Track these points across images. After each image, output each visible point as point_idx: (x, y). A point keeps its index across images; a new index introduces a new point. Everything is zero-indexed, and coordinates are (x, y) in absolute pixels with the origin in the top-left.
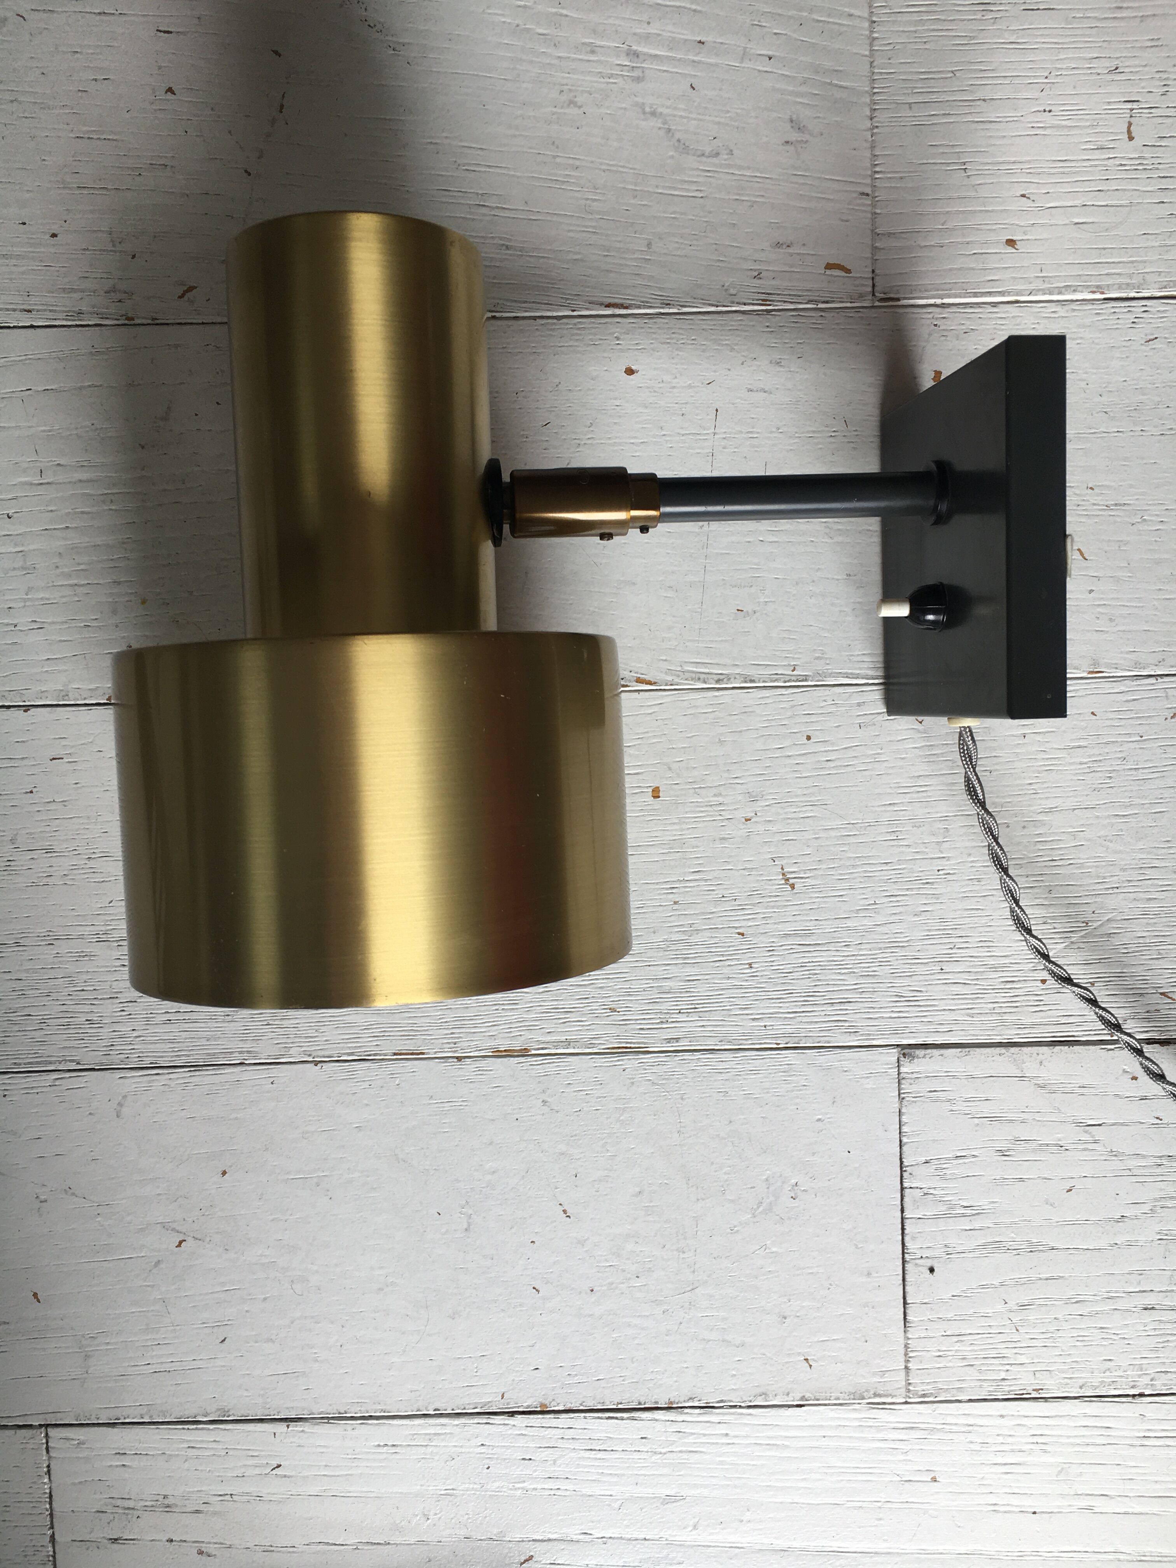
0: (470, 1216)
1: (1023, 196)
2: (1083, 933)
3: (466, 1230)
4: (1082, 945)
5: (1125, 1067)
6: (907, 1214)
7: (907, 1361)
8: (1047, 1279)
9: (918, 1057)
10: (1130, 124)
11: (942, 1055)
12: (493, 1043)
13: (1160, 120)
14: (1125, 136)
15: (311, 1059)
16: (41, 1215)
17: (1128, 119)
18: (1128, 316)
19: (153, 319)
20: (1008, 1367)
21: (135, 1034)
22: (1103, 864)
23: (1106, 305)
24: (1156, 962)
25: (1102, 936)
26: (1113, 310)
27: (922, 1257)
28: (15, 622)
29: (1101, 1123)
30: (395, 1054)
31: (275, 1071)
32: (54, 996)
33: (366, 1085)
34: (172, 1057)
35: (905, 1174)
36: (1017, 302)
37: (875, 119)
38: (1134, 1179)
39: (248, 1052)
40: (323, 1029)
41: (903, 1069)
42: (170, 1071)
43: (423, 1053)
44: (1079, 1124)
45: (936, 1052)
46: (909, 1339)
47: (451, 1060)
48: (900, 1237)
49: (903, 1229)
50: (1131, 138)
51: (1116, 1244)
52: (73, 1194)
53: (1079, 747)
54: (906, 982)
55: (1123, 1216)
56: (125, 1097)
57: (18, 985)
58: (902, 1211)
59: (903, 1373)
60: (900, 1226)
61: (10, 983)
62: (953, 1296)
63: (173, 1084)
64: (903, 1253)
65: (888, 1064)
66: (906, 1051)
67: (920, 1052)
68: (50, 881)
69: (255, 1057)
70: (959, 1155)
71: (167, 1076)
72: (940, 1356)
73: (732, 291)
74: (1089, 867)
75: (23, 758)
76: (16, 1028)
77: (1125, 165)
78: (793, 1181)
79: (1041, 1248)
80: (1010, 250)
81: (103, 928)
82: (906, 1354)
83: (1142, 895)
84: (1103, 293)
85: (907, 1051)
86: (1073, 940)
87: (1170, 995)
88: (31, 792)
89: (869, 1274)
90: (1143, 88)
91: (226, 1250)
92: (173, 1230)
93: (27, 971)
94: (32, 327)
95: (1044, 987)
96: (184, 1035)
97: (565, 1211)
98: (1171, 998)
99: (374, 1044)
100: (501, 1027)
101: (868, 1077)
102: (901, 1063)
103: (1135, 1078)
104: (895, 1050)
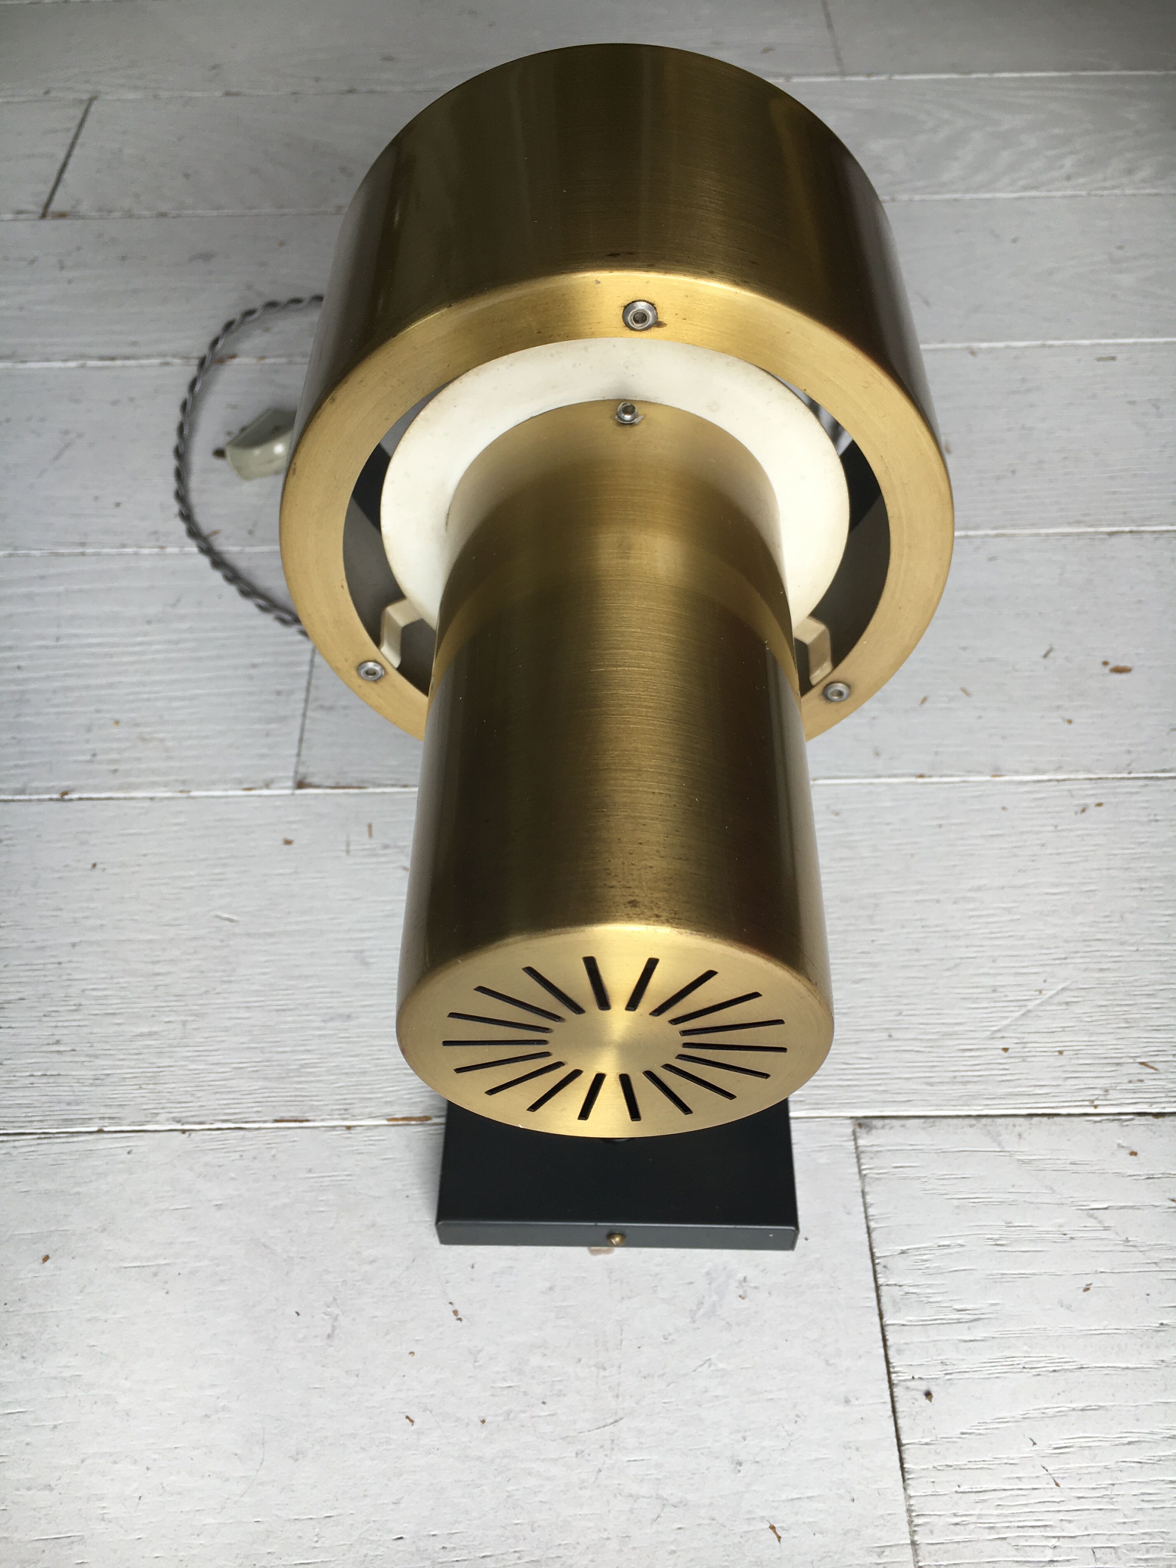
0: (336, 1319)
2: (1038, 1002)
3: (329, 1336)
4: (1039, 1014)
5: (1120, 1141)
6: (887, 1320)
7: (913, 1533)
8: (1083, 1410)
9: (876, 1128)
11: (903, 1126)
12: (388, 1110)
15: (179, 1125)
20: (1054, 1542)
24: (1126, 1031)
25: (1060, 1004)
27: (913, 1378)
29: (1105, 1206)
31: (135, 1141)
33: (236, 1156)
35: (879, 1268)
38: (1163, 1276)
39: (113, 1118)
40: (199, 1094)
41: (861, 1142)
42: (17, 1138)
43: (307, 1121)
44: (1079, 1207)
45: (896, 1124)
46: (910, 1497)
47: (338, 1129)
48: (882, 1351)
49: (884, 1340)
51: (1163, 1361)
54: (852, 1049)
55: (1162, 1324)
58: (881, 1316)
59: (909, 1550)
60: (880, 1336)
62: (963, 1433)
63: (15, 1152)
64: (889, 1373)
65: (841, 1137)
67: (878, 1124)
70: (942, 1243)
71: (12, 1144)
72: (957, 1524)
78: (740, 1276)
79: (1066, 1366)
82: (910, 1522)
83: (1092, 966)
85: (862, 1123)
86: (1029, 1008)
87: (1150, 1062)
89: (847, 1401)
91: (23, 1358)
95: (1006, 1054)
96: (44, 1099)
97: (455, 1312)
98: (1152, 1068)
99: (256, 1109)
100: (401, 1092)
101: (820, 1151)
102: (858, 1134)
103: (1134, 1154)
104: (848, 1121)
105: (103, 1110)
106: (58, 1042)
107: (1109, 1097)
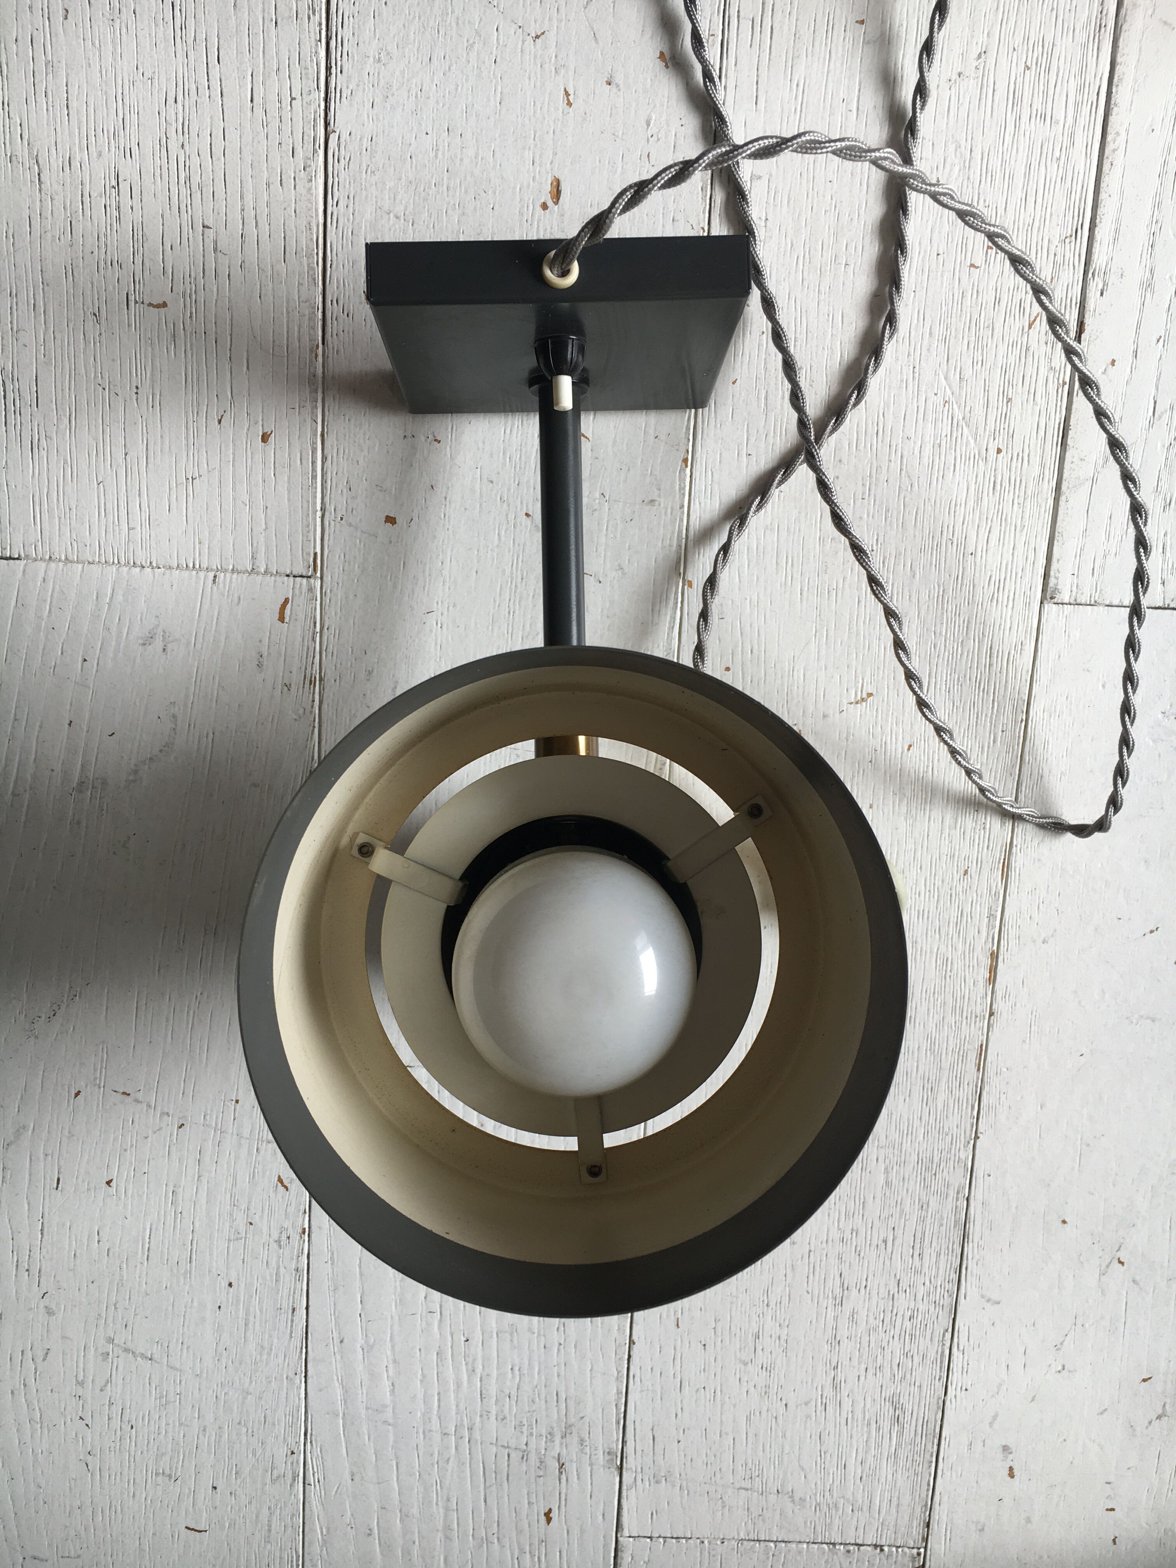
0: (1142, 1017)
1: (220, 422)
2: (955, 406)
3: (1153, 1021)
4: (968, 409)
5: (1100, 372)
9: (1056, 585)
10: (150, 305)
11: (1058, 560)
12: (981, 984)
13: (147, 273)
14: (162, 310)
15: (972, 1142)
16: (1075, 1371)
17: (146, 306)
18: (341, 320)
19: (305, 1212)
21: (927, 1283)
22: (887, 380)
23: (330, 343)
24: (996, 331)
25: (961, 387)
26: (335, 336)
28: (557, 1344)
29: (1153, 402)
30: (979, 1070)
31: (979, 1172)
32: (885, 1344)
33: (1003, 1097)
34: (952, 1256)
35: (1172, 606)
36: (322, 435)
37: (144, 563)
39: (958, 1193)
40: (946, 1129)
41: (1066, 600)
42: (965, 1258)
43: (982, 1045)
44: (1151, 424)
45: (1054, 566)
47: (992, 1022)
50: (164, 305)
52: (1062, 1344)
53: (766, 398)
54: (979, 590)
56: (983, 1297)
57: (871, 1372)
61: (868, 1377)
63: (977, 1257)
65: (1059, 615)
66: (1048, 596)
67: (1052, 582)
68: (783, 1337)
69: (964, 1188)
71: (970, 1261)
73: (301, 711)
74: (889, 396)
75: (675, 1349)
76: (908, 1376)
77: (191, 313)
78: (1160, 716)
80: (272, 439)
81: (830, 1300)
83: (925, 342)
84: (318, 346)
85: (1048, 594)
86: (961, 418)
87: (1032, 319)
88: (704, 1345)
90: (114, 288)
91: (1133, 1225)
92: (1108, 1266)
93: (859, 1363)
94: (307, 1308)
95: (1004, 451)
97: (1152, 932)
98: (1036, 318)
99: (966, 1086)
100: (967, 974)
101: (1069, 636)
102: (1059, 601)
103: (1113, 362)
104: (1046, 606)
105: (950, 1198)
106: (885, 1241)
107: (1058, 368)
